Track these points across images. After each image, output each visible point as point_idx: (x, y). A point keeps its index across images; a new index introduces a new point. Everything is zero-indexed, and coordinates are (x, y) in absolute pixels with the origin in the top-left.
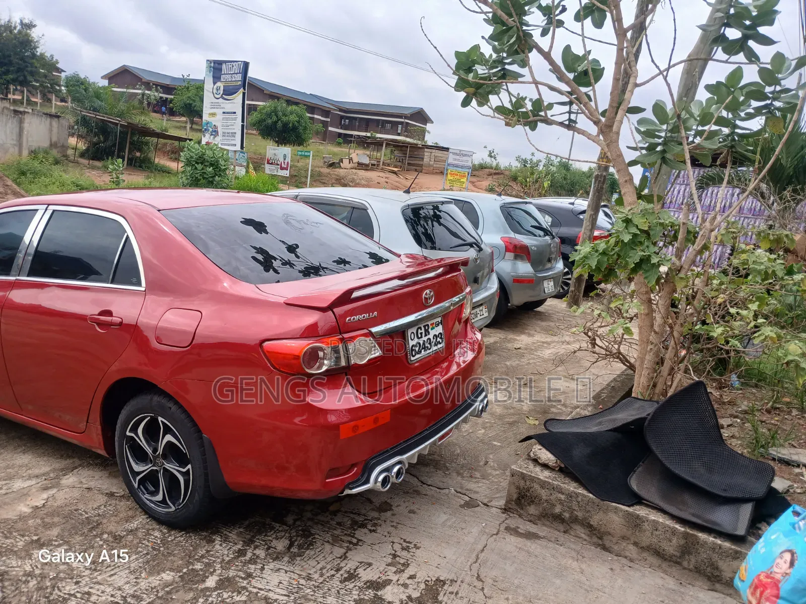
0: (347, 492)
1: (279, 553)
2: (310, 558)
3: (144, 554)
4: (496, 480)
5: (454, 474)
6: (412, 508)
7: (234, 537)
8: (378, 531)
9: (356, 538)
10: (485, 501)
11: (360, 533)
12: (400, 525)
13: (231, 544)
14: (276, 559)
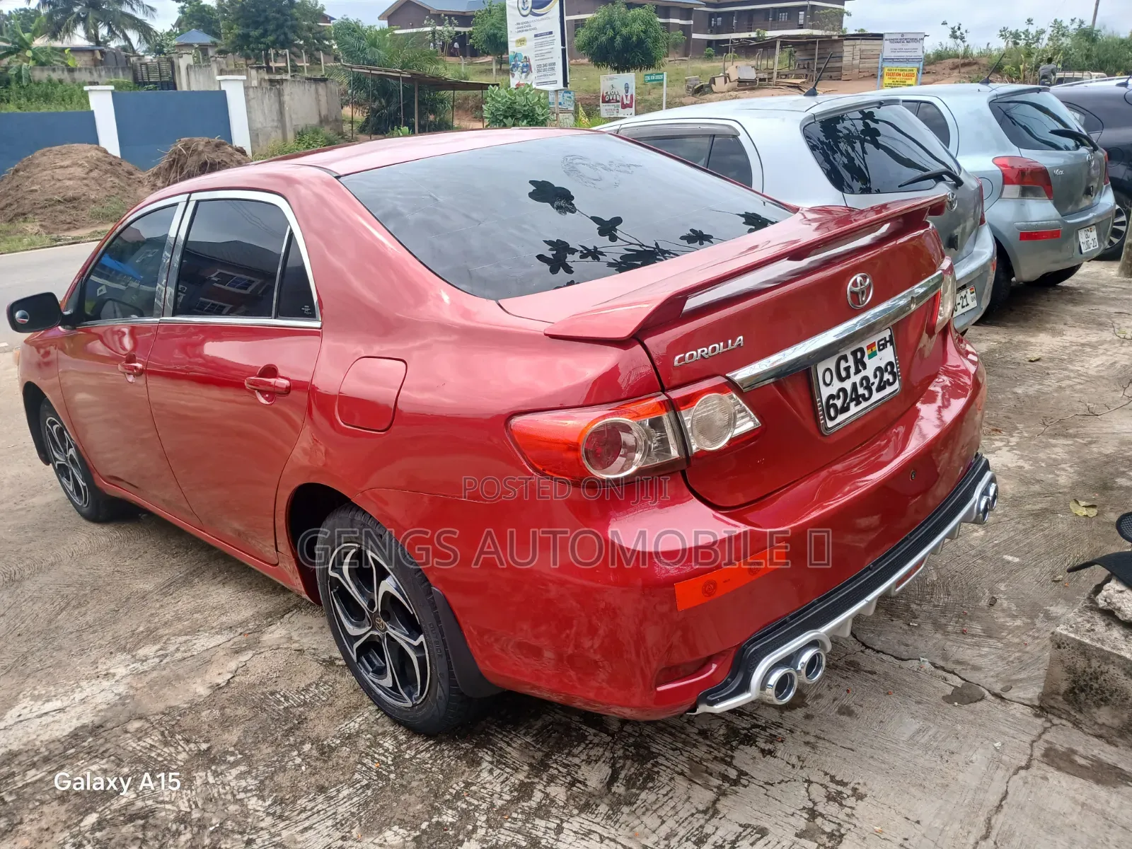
0: (703, 708)
1: (591, 795)
2: (647, 810)
3: (362, 787)
4: (1017, 640)
5: (928, 627)
6: (845, 702)
7: (515, 754)
8: (779, 754)
9: (735, 767)
10: (997, 688)
11: (745, 757)
12: (821, 742)
13: (508, 770)
14: (585, 808)
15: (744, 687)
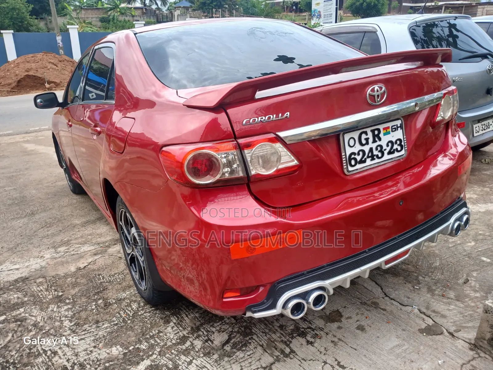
0: (249, 314)
1: (213, 348)
2: (237, 361)
4: (473, 304)
5: (425, 290)
6: (363, 323)
8: (316, 345)
9: (290, 348)
10: (452, 329)
11: (297, 343)
12: (341, 342)
13: (181, 328)
15: (273, 306)
